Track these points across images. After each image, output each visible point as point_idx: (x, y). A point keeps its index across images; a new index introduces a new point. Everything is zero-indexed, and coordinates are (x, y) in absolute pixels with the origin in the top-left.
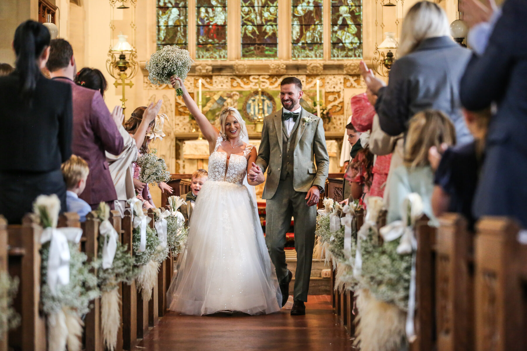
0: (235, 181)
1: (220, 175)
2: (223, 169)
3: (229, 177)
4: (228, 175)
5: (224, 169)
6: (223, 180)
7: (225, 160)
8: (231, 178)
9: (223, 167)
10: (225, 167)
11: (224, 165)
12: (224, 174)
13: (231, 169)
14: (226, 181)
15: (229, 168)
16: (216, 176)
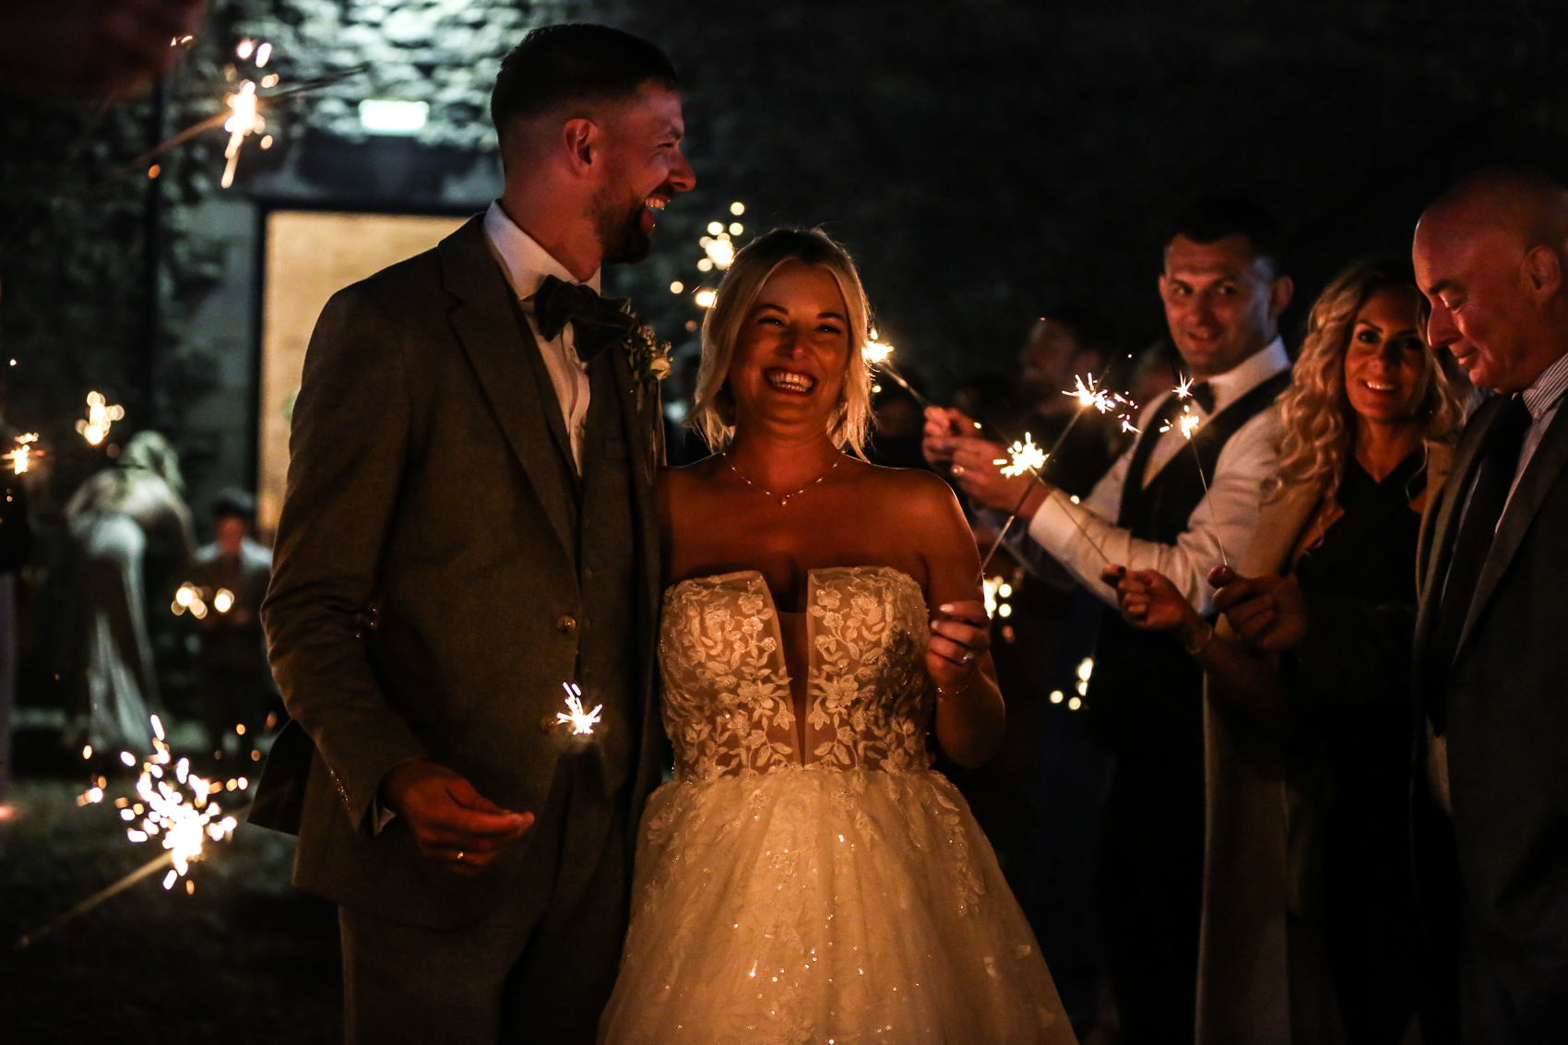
0: (874, 749)
1: (758, 725)
2: (770, 686)
3: (828, 733)
4: (816, 718)
5: (779, 687)
6: (790, 758)
7: (767, 624)
8: (844, 735)
9: (766, 672)
10: (783, 670)
11: (773, 657)
12: (786, 719)
13: (829, 678)
14: (816, 759)
15: (812, 670)
16: (733, 742)
